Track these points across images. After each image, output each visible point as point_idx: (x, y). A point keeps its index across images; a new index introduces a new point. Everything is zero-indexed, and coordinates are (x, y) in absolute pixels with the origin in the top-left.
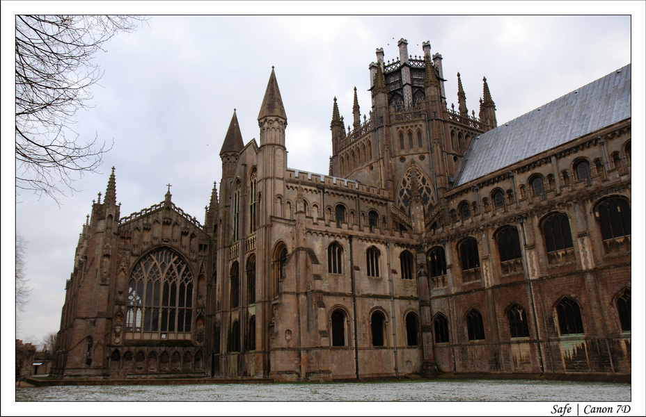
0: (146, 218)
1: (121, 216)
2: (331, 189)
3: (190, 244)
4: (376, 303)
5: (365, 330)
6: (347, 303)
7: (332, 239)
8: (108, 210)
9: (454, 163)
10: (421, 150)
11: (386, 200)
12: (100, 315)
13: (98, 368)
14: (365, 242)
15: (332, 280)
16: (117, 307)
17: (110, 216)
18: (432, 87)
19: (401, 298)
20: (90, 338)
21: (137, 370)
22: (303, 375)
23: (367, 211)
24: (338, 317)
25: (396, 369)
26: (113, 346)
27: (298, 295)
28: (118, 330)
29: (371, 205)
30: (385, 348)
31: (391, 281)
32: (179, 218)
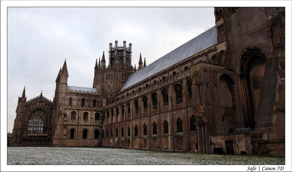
0: (35, 101)
1: (27, 101)
2: (80, 94)
3: (48, 108)
4: (85, 127)
5: (81, 134)
6: (76, 127)
7: (73, 111)
8: (22, 99)
9: (121, 84)
10: (112, 81)
11: (100, 96)
12: (19, 129)
13: (18, 143)
14: (83, 111)
15: (72, 121)
16: (25, 127)
17: (23, 101)
18: (117, 61)
19: (93, 126)
20: (16, 135)
21: (30, 144)
22: (60, 145)
23: (92, 100)
24: (73, 131)
25: (90, 145)
26: (23, 137)
27: (61, 125)
28: (25, 133)
29: (94, 98)
30: (87, 139)
31: (91, 121)
32: (44, 100)
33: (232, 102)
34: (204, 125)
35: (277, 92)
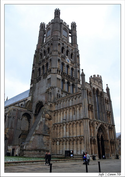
33: (28, 128)
34: (7, 139)
35: (38, 125)
